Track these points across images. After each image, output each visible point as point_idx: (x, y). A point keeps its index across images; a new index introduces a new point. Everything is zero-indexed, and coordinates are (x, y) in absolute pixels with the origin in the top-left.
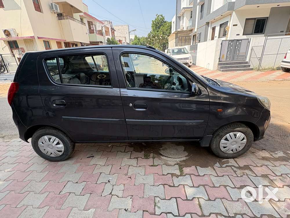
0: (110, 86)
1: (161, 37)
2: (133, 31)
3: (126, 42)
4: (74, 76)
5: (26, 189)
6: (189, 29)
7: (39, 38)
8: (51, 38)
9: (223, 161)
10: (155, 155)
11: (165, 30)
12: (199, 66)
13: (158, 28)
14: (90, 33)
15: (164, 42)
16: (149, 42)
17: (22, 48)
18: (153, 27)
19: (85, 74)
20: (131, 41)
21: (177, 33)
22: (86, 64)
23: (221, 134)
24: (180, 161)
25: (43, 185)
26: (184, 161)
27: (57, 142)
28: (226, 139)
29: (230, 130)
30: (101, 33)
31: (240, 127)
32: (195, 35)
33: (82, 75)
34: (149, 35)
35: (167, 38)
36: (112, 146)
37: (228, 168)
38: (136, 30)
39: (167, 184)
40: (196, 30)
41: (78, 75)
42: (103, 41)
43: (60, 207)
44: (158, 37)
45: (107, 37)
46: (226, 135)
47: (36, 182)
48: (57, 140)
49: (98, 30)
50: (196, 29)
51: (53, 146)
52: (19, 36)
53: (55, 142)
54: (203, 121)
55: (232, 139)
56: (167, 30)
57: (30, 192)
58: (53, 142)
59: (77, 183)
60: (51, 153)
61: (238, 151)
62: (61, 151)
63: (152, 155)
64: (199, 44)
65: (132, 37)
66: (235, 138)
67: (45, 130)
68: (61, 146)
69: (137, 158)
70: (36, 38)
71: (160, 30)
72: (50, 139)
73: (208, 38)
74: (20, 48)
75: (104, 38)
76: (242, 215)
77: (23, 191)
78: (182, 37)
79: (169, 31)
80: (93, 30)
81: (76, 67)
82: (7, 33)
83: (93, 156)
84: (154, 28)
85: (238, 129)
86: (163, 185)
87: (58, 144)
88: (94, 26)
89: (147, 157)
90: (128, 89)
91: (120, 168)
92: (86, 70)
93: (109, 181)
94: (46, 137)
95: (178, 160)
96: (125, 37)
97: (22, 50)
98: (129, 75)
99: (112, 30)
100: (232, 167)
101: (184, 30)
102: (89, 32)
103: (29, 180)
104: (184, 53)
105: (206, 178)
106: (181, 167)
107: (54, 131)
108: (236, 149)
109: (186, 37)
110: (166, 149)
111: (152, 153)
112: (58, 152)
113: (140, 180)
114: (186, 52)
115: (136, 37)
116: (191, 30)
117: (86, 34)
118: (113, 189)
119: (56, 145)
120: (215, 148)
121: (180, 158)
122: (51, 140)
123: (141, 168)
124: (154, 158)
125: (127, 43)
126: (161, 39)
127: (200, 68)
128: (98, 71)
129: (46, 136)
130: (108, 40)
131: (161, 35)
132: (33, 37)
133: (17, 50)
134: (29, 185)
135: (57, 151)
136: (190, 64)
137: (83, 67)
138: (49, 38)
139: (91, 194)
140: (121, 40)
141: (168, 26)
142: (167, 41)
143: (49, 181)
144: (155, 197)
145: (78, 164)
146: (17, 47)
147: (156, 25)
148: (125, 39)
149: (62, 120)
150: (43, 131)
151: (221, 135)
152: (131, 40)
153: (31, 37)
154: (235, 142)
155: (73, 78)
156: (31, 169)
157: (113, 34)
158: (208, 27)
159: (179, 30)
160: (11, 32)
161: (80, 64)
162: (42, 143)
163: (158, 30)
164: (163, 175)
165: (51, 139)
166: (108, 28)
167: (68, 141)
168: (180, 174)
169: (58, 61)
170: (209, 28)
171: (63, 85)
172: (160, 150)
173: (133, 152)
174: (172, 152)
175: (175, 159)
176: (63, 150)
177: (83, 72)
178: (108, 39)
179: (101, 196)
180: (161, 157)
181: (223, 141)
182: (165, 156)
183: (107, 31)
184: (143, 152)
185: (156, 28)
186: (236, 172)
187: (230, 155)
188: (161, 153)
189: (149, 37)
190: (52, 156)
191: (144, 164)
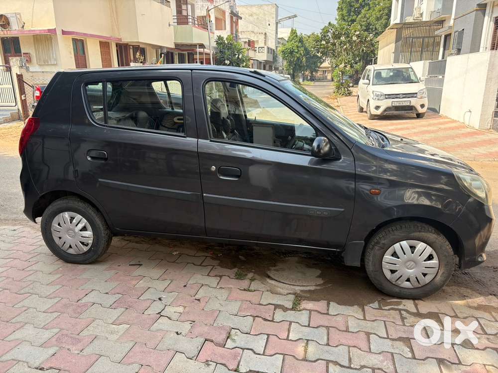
0: (182, 134)
1: (355, 38)
2: (290, 18)
3: (266, 47)
4: (127, 115)
5: (27, 290)
6: (435, 17)
7: (64, 33)
8: (90, 35)
9: (388, 301)
10: (257, 276)
11: (372, 20)
12: (446, 117)
13: (355, 12)
14: (179, 23)
15: (363, 50)
16: (324, 48)
17: (27, 54)
18: (340, 9)
19: (147, 113)
20: (279, 43)
21: (401, 28)
22: (153, 94)
23: (383, 242)
24: (302, 291)
25: (52, 289)
26: (310, 291)
27: (83, 224)
28: (394, 254)
29: (400, 234)
30: (203, 23)
31: (420, 232)
32: (450, 35)
33: (143, 114)
34: (325, 31)
35: (371, 40)
36: (180, 255)
37: (394, 311)
38: (295, 16)
39: (260, 317)
40: (452, 22)
41: (134, 114)
42: (206, 43)
43: (77, 315)
44: (348, 37)
45: (218, 33)
46: (394, 245)
47: (42, 284)
48: (84, 222)
49: (200, 15)
50: (453, 20)
51: (75, 232)
52: (26, 28)
53: (80, 226)
54: (343, 210)
55: (405, 254)
56: (378, 19)
57: (32, 294)
58: (76, 226)
59: (107, 293)
60: (70, 247)
61: (422, 283)
62: (87, 245)
63: (250, 275)
64: (450, 60)
65: (285, 33)
66: (413, 253)
67: (67, 201)
68: (89, 233)
69: (221, 277)
70: (59, 33)
71: (360, 16)
72: (72, 219)
73: (482, 45)
74: (24, 54)
75: (211, 34)
76: (373, 369)
77: (22, 292)
78: (413, 38)
79: (383, 21)
80: (187, 17)
81: (134, 99)
82: (3, 22)
83: (140, 265)
84: (345, 12)
85: (417, 234)
86: (253, 316)
87: (84, 229)
88: (189, 7)
89: (239, 277)
90: (211, 141)
91: (185, 286)
92: (150, 106)
93: (160, 299)
94: (67, 215)
95: (298, 289)
96: (265, 34)
97: (28, 59)
98: (229, 121)
99: (232, 18)
100: (402, 311)
101: (424, 20)
102: (176, 21)
103: (30, 281)
104: (409, 80)
105: (339, 318)
106: (299, 298)
107: (81, 205)
108: (416, 278)
109: (426, 40)
110: (283, 270)
111: (252, 272)
112: (82, 245)
113: (214, 305)
114: (413, 77)
115: (293, 32)
116: (441, 22)
117: (169, 25)
118: (164, 309)
119: (81, 231)
120: (372, 271)
121: (304, 286)
122: (74, 221)
123: (223, 291)
124: (252, 280)
125: (268, 48)
126: (355, 41)
127: (447, 123)
128: (173, 109)
129: (66, 213)
130: (220, 41)
131: (355, 31)
132: (53, 31)
133: (18, 58)
134: (31, 286)
135: (80, 242)
136: (421, 110)
137: (146, 99)
138: (85, 34)
139: (127, 309)
140: (253, 42)
141: (383, 9)
142: (372, 49)
143: (61, 286)
144: (233, 328)
145: (113, 272)
146: (17, 52)
147: (351, 6)
148: (265, 38)
149: (98, 185)
150: (64, 203)
151: (383, 244)
152: (279, 41)
153: (49, 30)
154: (413, 263)
155: (125, 119)
156: (34, 268)
157: (234, 25)
158: (484, 16)
159: (410, 19)
160: (12, 20)
161: (140, 95)
162: (59, 224)
163: (354, 17)
164: (260, 304)
165: (74, 218)
166: (224, 12)
167: (101, 226)
168: (291, 307)
169: (104, 87)
170: (486, 18)
171: (107, 126)
172: (269, 270)
173: (216, 267)
174: (292, 276)
175: (294, 287)
176: (90, 242)
177: (145, 110)
178: (220, 38)
179: (143, 313)
180: (268, 280)
181: (388, 257)
182: (276, 281)
183: (222, 19)
184: (236, 270)
185: (349, 12)
186: (406, 319)
187: (406, 290)
188: (269, 274)
189: (324, 36)
190: (71, 251)
191: (231, 286)
